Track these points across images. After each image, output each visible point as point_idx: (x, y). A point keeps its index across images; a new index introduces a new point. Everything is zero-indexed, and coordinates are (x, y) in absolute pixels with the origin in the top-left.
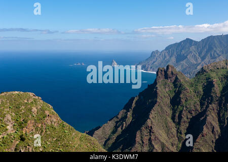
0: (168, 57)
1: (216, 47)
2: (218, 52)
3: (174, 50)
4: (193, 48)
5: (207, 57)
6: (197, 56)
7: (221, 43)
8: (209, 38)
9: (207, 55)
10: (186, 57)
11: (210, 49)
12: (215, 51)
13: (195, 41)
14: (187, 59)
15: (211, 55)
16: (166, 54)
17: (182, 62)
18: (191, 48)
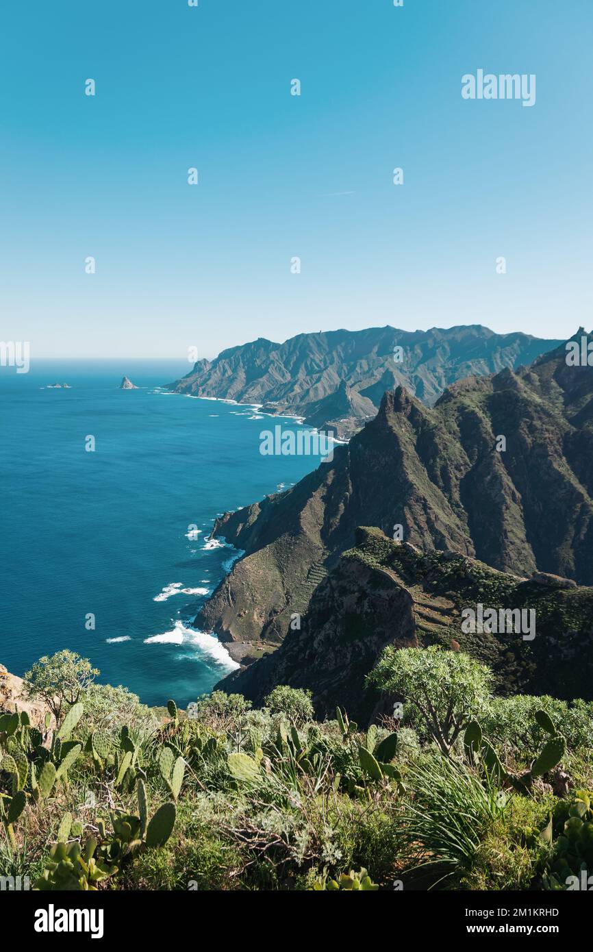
0: (229, 372)
1: (313, 354)
2: (318, 361)
3: (238, 359)
4: (274, 355)
5: (301, 371)
6: (282, 366)
7: (319, 345)
8: (298, 337)
9: (298, 368)
10: (266, 371)
11: (303, 356)
12: (313, 360)
13: (274, 343)
14: (268, 374)
15: (306, 367)
16: (227, 367)
17: (260, 380)
18: (271, 356)
